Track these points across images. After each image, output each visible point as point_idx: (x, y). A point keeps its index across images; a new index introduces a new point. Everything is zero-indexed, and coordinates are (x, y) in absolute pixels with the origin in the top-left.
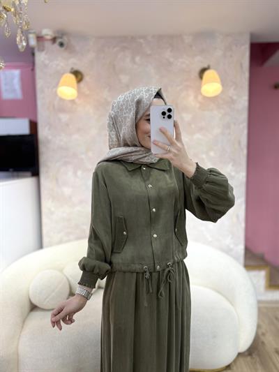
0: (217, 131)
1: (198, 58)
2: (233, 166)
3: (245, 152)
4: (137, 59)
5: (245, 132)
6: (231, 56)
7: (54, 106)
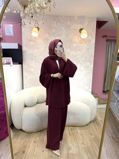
0: (85, 51)
1: (79, 25)
2: (89, 63)
3: (93, 58)
4: (59, 24)
5: (94, 51)
6: (90, 25)
7: (28, 39)
